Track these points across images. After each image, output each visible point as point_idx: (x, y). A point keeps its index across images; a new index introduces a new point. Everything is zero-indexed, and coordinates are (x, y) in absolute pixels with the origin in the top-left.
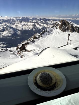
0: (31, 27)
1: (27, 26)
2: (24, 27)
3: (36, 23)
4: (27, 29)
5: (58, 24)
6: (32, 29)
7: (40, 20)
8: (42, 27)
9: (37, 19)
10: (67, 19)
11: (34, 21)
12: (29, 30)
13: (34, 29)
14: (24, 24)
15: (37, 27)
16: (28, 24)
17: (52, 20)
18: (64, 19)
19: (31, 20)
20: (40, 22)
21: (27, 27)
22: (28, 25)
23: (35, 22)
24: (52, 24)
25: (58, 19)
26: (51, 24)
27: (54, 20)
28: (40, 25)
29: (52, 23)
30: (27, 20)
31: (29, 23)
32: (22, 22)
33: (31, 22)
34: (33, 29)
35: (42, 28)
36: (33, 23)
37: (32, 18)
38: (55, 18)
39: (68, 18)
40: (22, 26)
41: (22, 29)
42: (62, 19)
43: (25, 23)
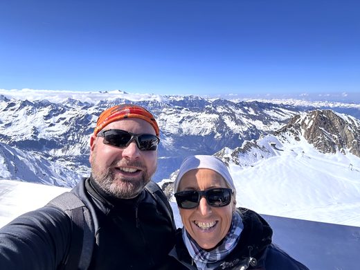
0: (210, 127)
1: (196, 124)
2: (185, 126)
3: (228, 114)
4: (194, 132)
5: (300, 123)
6: (213, 134)
7: (241, 105)
8: (246, 129)
9: (232, 104)
10: (343, 105)
11: (219, 110)
12: (203, 135)
13: (218, 134)
14: (189, 117)
15: (228, 128)
16: (198, 117)
17: (284, 107)
18: (331, 105)
19: (210, 104)
20: (240, 111)
21: (197, 126)
22: (198, 121)
23: (225, 113)
24: (283, 122)
25: (306, 104)
26: (280, 122)
27: (291, 108)
28: (238, 122)
29: (283, 118)
30: (197, 105)
31: (203, 116)
32: (183, 111)
33: (211, 112)
34: (215, 134)
35: (245, 133)
36: (218, 116)
37: (213, 100)
38: (297, 103)
39: (345, 102)
40: (181, 122)
41: (181, 130)
42: (322, 104)
43: (192, 114)
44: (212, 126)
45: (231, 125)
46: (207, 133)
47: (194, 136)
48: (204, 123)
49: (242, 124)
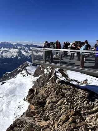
0: (15, 54)
1: (9, 54)
2: (4, 54)
3: (22, 49)
4: (9, 57)
6: (17, 57)
7: (27, 46)
8: (30, 55)
9: (23, 45)
11: (19, 48)
12: (13, 58)
13: (19, 57)
14: (5, 51)
15: (23, 55)
16: (10, 50)
20: (27, 48)
21: (10, 54)
22: (10, 52)
24: (42, 52)
26: (41, 52)
28: (27, 52)
30: (9, 46)
31: (12, 50)
32: (2, 48)
33: (15, 48)
35: (30, 56)
36: (18, 50)
37: (15, 44)
40: (2, 53)
41: (2, 56)
43: (7, 49)
44: (16, 54)
45: (24, 53)
46: (15, 57)
47: (9, 58)
48: (13, 53)
49: (28, 53)
